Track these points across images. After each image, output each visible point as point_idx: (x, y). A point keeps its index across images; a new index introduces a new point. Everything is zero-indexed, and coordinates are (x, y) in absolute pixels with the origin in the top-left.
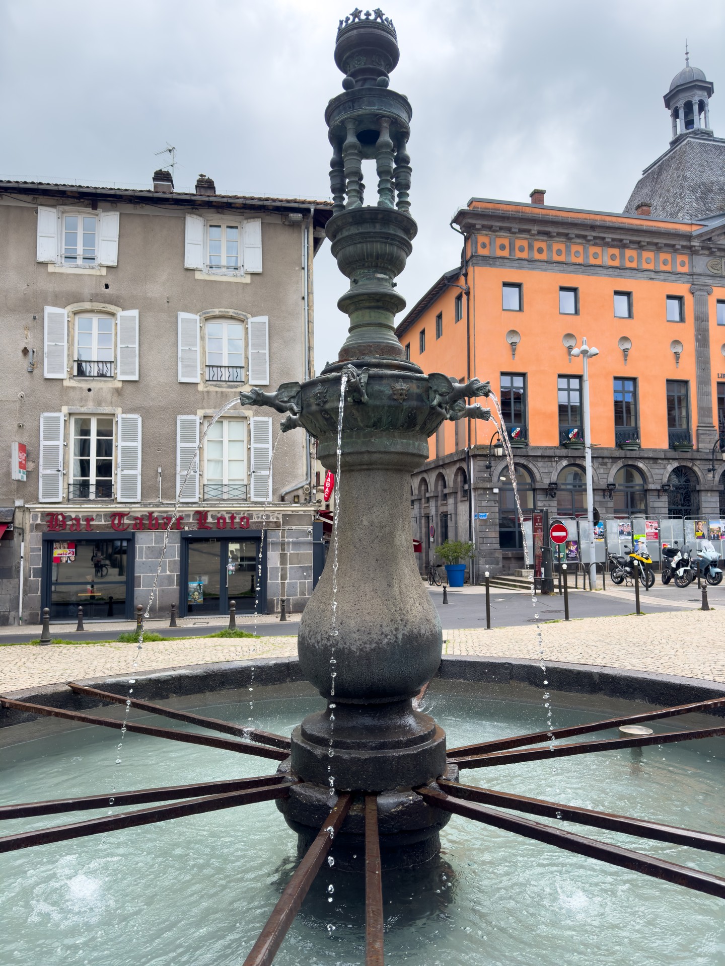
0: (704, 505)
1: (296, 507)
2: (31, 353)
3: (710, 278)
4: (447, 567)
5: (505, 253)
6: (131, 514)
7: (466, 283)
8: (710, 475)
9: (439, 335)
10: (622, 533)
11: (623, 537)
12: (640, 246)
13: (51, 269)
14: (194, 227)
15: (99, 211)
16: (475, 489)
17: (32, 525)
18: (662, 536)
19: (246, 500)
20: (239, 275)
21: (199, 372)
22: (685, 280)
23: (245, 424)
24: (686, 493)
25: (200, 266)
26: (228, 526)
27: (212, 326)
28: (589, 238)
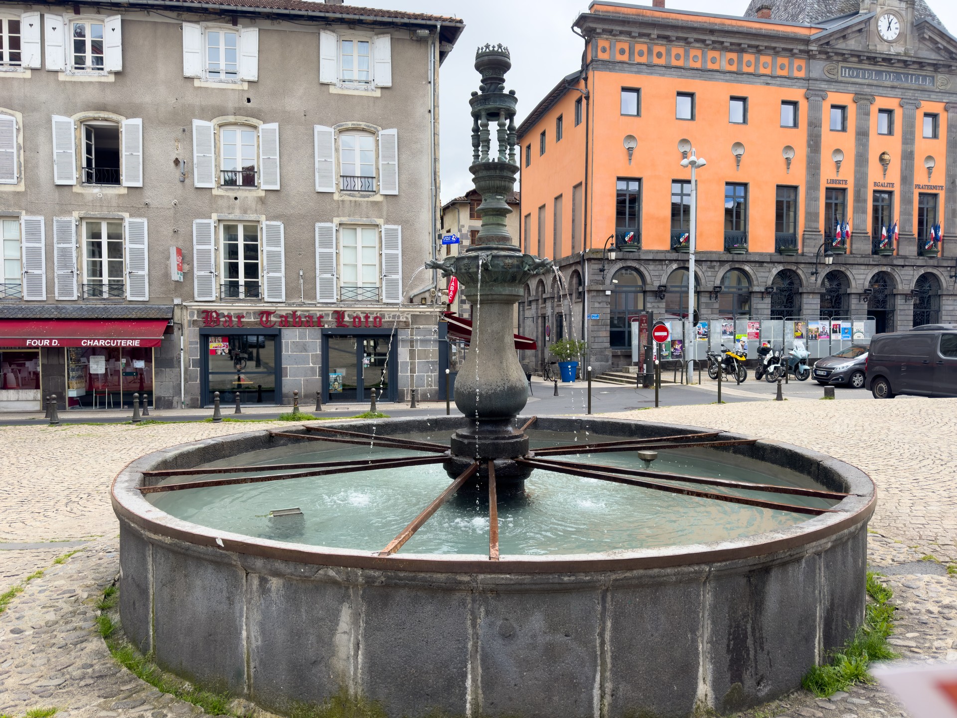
0: (805, 307)
1: (423, 309)
2: (182, 164)
3: (825, 83)
4: (560, 364)
5: (625, 58)
6: (277, 312)
7: (586, 87)
8: (813, 278)
9: (559, 137)
10: (724, 333)
11: (725, 337)
12: (758, 51)
13: (197, 83)
14: (328, 41)
15: (239, 27)
16: (589, 291)
17: (189, 321)
18: (762, 336)
19: (378, 301)
20: (370, 89)
21: (334, 182)
22: (801, 85)
23: (376, 231)
24: (789, 295)
25: (334, 81)
26: (363, 325)
27: (345, 138)
28: (708, 42)
